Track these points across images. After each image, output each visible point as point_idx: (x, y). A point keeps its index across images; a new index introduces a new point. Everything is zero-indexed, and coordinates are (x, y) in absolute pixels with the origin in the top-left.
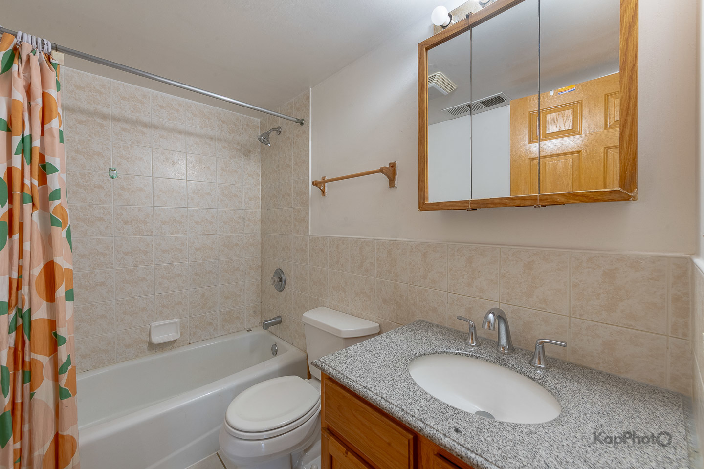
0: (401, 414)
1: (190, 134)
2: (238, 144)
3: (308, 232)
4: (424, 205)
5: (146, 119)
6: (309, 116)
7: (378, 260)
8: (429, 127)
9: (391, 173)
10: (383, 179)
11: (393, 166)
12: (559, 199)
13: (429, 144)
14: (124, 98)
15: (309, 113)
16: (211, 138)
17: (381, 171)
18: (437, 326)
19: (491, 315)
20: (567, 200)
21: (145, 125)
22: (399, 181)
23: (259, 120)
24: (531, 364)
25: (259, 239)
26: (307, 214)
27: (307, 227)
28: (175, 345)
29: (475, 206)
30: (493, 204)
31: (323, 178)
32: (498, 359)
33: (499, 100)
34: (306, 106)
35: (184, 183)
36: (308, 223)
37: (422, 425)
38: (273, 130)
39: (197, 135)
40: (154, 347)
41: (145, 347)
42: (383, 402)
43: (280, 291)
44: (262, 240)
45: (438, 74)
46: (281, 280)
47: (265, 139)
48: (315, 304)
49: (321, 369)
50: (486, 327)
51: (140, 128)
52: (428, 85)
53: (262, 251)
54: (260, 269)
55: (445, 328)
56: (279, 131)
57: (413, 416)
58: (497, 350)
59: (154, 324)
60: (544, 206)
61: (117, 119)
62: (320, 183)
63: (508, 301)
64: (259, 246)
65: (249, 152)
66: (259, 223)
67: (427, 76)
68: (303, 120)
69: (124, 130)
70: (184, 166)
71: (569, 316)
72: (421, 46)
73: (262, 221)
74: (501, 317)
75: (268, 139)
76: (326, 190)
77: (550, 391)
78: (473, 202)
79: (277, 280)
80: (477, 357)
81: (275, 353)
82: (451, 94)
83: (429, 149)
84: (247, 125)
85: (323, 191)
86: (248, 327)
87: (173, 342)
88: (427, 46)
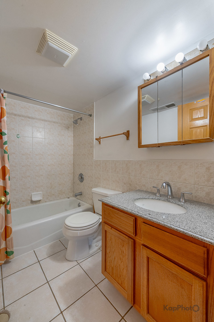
0: (131, 211)
1: (46, 121)
2: (64, 124)
3: (93, 158)
4: (140, 146)
5: (30, 116)
6: (94, 113)
7: (122, 168)
8: (142, 117)
9: (127, 134)
10: (124, 137)
11: (128, 132)
12: (189, 142)
13: (142, 123)
14: (22, 108)
15: (94, 112)
16: (54, 122)
17: (123, 134)
18: (145, 191)
19: (164, 184)
20: (192, 142)
21: (29, 118)
22: (130, 137)
23: (72, 115)
24: (179, 201)
25: (72, 162)
26: (93, 151)
27: (93, 157)
28: (40, 202)
29: (159, 146)
30: (166, 144)
31: (100, 137)
32: (167, 200)
33: (173, 105)
34: (93, 109)
35: (44, 140)
36: (93, 155)
37: (138, 213)
38: (79, 119)
39: (49, 121)
40: (33, 202)
41: (30, 202)
42: (125, 208)
43: (82, 182)
44: (74, 162)
45: (147, 96)
46: (82, 178)
47: (76, 122)
48: (96, 186)
49: (102, 201)
50: (162, 188)
51: (28, 119)
52: (142, 100)
53: (73, 167)
54: (73, 174)
55: (148, 192)
56: (81, 119)
57: (135, 211)
58: (167, 198)
59: (33, 194)
60: (183, 145)
61: (19, 116)
62: (98, 139)
63: (172, 180)
64: (73, 165)
65: (69, 127)
66: (72, 156)
67: (141, 97)
68: (91, 115)
69: (22, 120)
70: (44, 133)
71: (194, 185)
72: (139, 87)
73: (74, 155)
74: (168, 185)
75: (77, 122)
76: (101, 142)
77: (184, 208)
78: (158, 144)
79: (80, 178)
80: (159, 200)
81: (79, 206)
82: (152, 103)
83: (142, 125)
84: (68, 117)
85: (100, 142)
86: (68, 197)
87: (40, 201)
88: (141, 88)
